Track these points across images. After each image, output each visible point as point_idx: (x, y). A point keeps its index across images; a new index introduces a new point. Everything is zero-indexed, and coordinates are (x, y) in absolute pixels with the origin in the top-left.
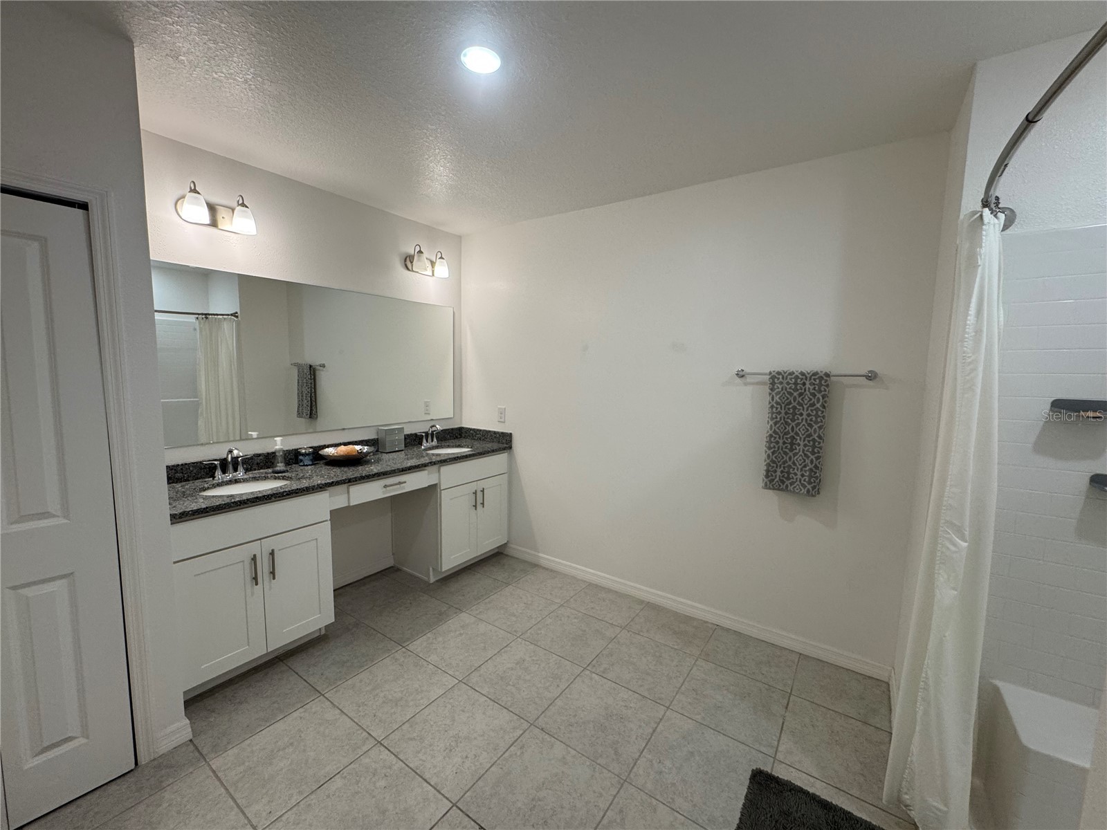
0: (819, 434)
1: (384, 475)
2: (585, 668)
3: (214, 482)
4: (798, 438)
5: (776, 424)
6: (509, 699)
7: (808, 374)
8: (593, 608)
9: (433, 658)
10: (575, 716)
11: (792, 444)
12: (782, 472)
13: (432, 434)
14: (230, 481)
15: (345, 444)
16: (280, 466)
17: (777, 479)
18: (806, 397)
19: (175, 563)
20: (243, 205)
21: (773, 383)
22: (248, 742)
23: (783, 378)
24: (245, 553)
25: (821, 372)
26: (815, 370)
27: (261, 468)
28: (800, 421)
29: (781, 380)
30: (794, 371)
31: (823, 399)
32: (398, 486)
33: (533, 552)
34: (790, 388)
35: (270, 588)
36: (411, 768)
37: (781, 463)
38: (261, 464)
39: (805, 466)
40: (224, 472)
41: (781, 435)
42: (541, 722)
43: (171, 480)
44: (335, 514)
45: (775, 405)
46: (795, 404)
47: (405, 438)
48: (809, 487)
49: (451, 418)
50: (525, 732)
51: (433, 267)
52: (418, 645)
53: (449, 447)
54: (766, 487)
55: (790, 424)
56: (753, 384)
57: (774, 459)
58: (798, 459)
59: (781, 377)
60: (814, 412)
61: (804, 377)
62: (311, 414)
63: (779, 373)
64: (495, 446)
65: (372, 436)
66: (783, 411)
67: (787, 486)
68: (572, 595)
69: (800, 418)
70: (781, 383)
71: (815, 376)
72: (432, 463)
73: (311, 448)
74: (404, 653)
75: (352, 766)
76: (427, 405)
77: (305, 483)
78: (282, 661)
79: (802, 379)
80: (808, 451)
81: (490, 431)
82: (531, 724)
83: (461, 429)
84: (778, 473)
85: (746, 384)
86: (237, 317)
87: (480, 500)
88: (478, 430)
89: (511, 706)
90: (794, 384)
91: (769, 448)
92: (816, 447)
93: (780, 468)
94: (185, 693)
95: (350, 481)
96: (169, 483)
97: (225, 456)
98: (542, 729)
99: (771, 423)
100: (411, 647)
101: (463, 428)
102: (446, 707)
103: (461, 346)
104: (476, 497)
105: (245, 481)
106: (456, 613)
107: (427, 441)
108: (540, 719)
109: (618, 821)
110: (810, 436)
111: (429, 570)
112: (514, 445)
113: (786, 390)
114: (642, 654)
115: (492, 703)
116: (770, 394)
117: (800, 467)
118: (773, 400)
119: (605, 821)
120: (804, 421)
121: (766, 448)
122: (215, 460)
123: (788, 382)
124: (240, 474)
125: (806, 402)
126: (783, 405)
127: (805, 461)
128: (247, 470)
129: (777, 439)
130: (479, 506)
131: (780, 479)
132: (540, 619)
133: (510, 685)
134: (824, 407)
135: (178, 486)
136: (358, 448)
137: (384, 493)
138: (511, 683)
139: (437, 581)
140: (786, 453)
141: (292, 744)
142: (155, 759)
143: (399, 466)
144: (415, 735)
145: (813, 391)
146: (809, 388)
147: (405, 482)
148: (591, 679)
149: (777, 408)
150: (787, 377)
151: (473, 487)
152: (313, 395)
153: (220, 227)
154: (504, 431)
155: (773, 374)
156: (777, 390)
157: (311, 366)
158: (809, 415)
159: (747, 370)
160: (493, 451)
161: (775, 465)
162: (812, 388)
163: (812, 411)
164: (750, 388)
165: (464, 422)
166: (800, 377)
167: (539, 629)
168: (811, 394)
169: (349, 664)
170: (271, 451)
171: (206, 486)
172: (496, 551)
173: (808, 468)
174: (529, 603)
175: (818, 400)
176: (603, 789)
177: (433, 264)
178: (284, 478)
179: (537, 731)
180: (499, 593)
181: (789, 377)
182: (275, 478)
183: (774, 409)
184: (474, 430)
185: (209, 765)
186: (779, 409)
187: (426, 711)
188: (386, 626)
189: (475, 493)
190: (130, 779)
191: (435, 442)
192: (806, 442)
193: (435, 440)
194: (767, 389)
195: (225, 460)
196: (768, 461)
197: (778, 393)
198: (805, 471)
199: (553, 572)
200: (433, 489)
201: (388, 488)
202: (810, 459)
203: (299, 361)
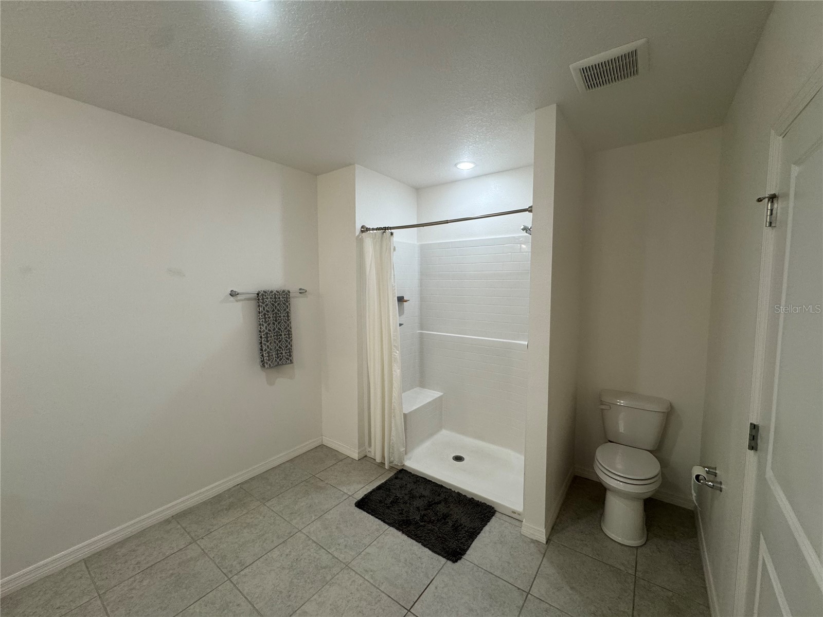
2: (229, 579)
4: (280, 331)
5: (269, 324)
11: (277, 336)
17: (274, 359)
18: (282, 306)
21: (258, 299)
30: (273, 290)
39: (286, 347)
41: (272, 331)
45: (266, 312)
46: (276, 311)
56: (242, 300)
58: (282, 343)
60: (286, 314)
66: (271, 316)
71: (283, 292)
80: (286, 338)
85: (237, 301)
90: (274, 298)
91: (267, 341)
92: (290, 334)
109: (372, 573)
114: (238, 535)
116: (261, 306)
118: (264, 310)
119: (372, 581)
120: (282, 320)
125: (282, 309)
127: (286, 344)
148: (245, 576)
149: (268, 315)
155: (262, 292)
158: (284, 316)
159: (238, 290)
162: (282, 300)
164: (240, 304)
166: (277, 294)
168: (284, 303)
175: (287, 307)
176: (350, 579)
181: (271, 294)
196: (268, 350)
198: (287, 350)
202: (288, 342)
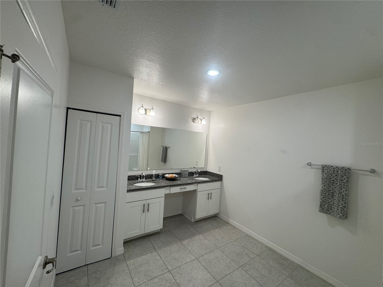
0: (345, 193)
1: (180, 185)
2: (240, 267)
3: (138, 181)
4: (335, 193)
5: (324, 186)
6: (211, 270)
7: (340, 167)
8: (247, 244)
9: (189, 248)
10: (233, 284)
11: (333, 195)
12: (328, 206)
13: (197, 173)
14: (141, 182)
15: (171, 174)
16: (154, 179)
17: (326, 209)
18: (339, 177)
19: (126, 203)
20: (153, 109)
21: (323, 170)
22: (136, 259)
23: (328, 168)
24: (142, 203)
25: (346, 167)
26: (343, 166)
27: (149, 179)
28: (336, 186)
29: (327, 168)
30: (333, 165)
31: (347, 178)
32: (184, 189)
33: (228, 218)
34: (331, 172)
35: (147, 214)
36: (177, 283)
37: (327, 202)
38: (149, 177)
39: (339, 205)
40: (140, 179)
41: (327, 191)
42: (220, 282)
43: (129, 180)
44: (166, 195)
45: (324, 178)
46: (333, 179)
47: (189, 173)
48: (341, 215)
49: (203, 168)
50: (214, 283)
51: (201, 121)
52: (185, 242)
53: (202, 177)
54: (320, 211)
55: (331, 187)
56: (314, 168)
57: (324, 200)
58: (336, 202)
59: (327, 167)
60: (343, 183)
61: (338, 169)
62: (165, 161)
63: (326, 166)
64: (217, 179)
65: (180, 172)
66: (328, 181)
67: (330, 213)
68: (239, 237)
69: (336, 185)
70: (327, 170)
71: (343, 168)
72: (195, 183)
73: (162, 174)
74: (181, 244)
75: (161, 276)
76: (197, 162)
77: (159, 185)
78: (148, 237)
79: (337, 169)
80: (340, 199)
81: (215, 173)
82: (217, 282)
83: (206, 171)
84: (326, 206)
85: (312, 168)
86: (149, 133)
87: (210, 197)
88: (212, 172)
89: (211, 273)
90: (333, 171)
91: (322, 195)
92: (344, 198)
93: (327, 204)
94: (124, 240)
95: (171, 186)
96: (128, 180)
97: (141, 174)
98: (221, 285)
99: (322, 185)
100: (183, 242)
101: (207, 171)
102: (190, 266)
103: (208, 145)
104: (209, 195)
105: (145, 182)
106: (198, 234)
107: (195, 175)
108: (221, 280)
110: (341, 193)
111: (192, 217)
112: (223, 180)
113: (329, 173)
114: (264, 268)
115: (205, 269)
116: (322, 174)
117: (336, 206)
118: (323, 176)
120: (338, 186)
121: (320, 195)
122: (139, 175)
123: (330, 170)
124: (144, 180)
125: (339, 179)
126: (328, 179)
127: (339, 203)
128: (146, 179)
129: (325, 192)
130: (210, 199)
131: (327, 209)
132: (226, 243)
133: (212, 265)
134: (348, 182)
135: (130, 181)
136: (175, 175)
137: (180, 190)
138: (212, 264)
139: (195, 222)
140: (330, 199)
141: (147, 263)
142: (115, 257)
143: (185, 183)
144: (180, 272)
145: (342, 175)
146: (340, 174)
147: (186, 188)
148: (241, 272)
149: (325, 180)
150: (329, 168)
151: (208, 192)
152: (166, 155)
153: (147, 114)
154: (220, 174)
155: (323, 166)
156: (325, 172)
157: (166, 147)
158: (340, 184)
159: (313, 163)
160: (216, 181)
161: (324, 203)
162: (341, 173)
163: (342, 183)
164: (313, 170)
165: (207, 169)
166: (336, 168)
167: (225, 247)
168: (341, 176)
169: (165, 243)
170: (152, 174)
171: (136, 182)
172: (215, 215)
173: (340, 207)
174: (223, 236)
175: (345, 179)
177: (201, 120)
178: (154, 182)
179: (219, 285)
180: (213, 230)
181: (330, 168)
182: (152, 182)
183: (324, 180)
184: (210, 172)
185: (126, 263)
186: (326, 180)
187: (184, 266)
188: (176, 233)
189: (209, 194)
190: (109, 260)
191: (198, 175)
192: (339, 195)
193: (198, 174)
194: (320, 171)
195: (141, 175)
196: (321, 201)
197: (325, 174)
198: (339, 208)
199: (234, 227)
200: (195, 191)
201: (181, 189)
202: (341, 203)
203: (164, 146)
